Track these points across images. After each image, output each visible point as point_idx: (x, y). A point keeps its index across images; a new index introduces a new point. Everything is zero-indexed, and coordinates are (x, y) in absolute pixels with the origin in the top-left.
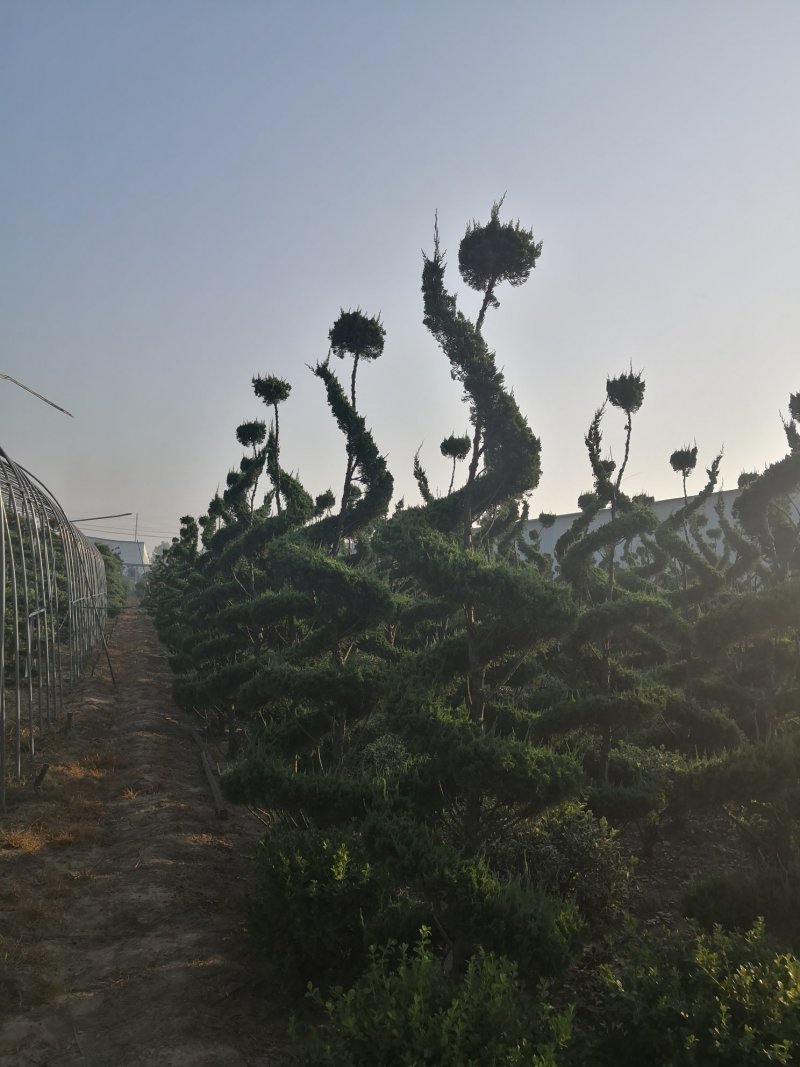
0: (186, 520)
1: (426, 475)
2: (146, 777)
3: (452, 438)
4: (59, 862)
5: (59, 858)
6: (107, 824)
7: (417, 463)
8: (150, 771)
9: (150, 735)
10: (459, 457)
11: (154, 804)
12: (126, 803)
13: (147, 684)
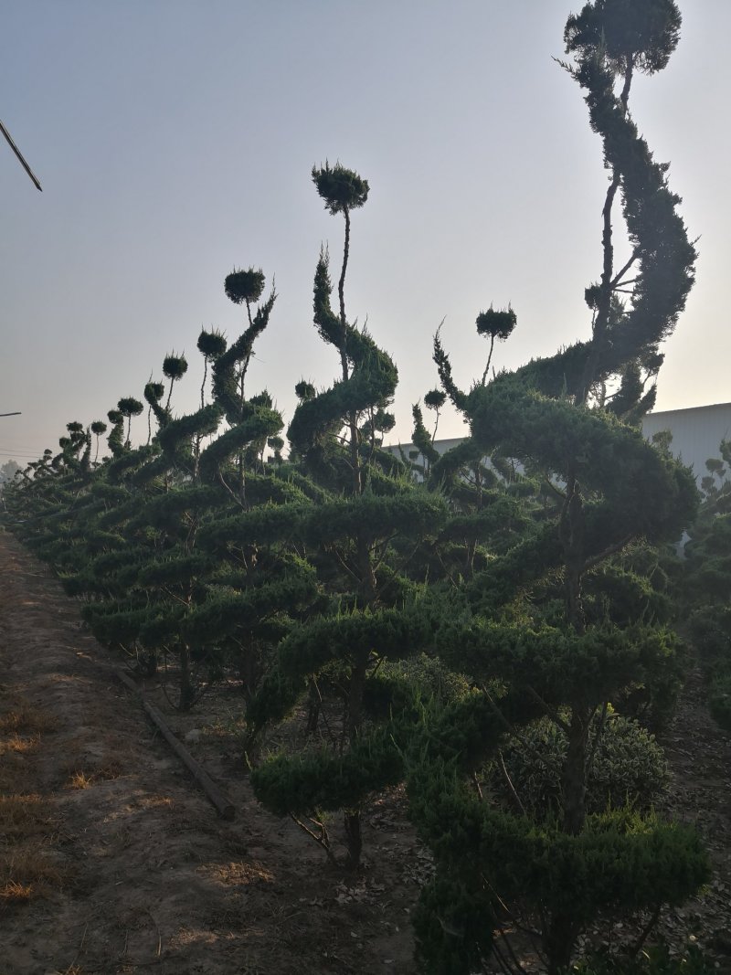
0: (74, 427)
1: (449, 359)
2: (90, 747)
3: (490, 311)
4: (16, 944)
5: (13, 936)
6: (64, 844)
7: (437, 344)
8: (93, 738)
9: (68, 679)
10: (501, 336)
11: (127, 802)
12: (78, 798)
13: (36, 608)
